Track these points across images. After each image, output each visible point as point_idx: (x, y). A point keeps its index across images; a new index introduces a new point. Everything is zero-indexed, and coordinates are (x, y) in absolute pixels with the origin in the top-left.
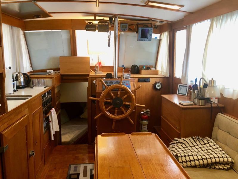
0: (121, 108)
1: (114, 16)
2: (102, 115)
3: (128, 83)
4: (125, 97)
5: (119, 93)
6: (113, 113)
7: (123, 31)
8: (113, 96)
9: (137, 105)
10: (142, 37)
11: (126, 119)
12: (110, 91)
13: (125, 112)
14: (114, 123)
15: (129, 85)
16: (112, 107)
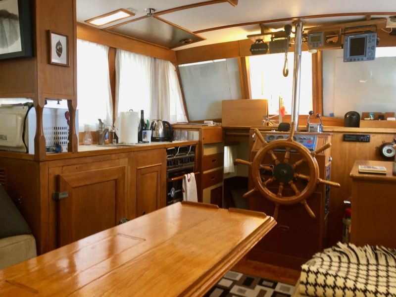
0: (289, 183)
1: (294, 23)
2: (255, 192)
3: (312, 139)
4: (298, 163)
5: (287, 155)
6: (275, 191)
7: (314, 46)
8: (275, 160)
9: (321, 180)
10: (351, 54)
11: (298, 205)
12: (269, 150)
13: (297, 191)
14: (276, 209)
15: (314, 143)
16: (273, 180)
